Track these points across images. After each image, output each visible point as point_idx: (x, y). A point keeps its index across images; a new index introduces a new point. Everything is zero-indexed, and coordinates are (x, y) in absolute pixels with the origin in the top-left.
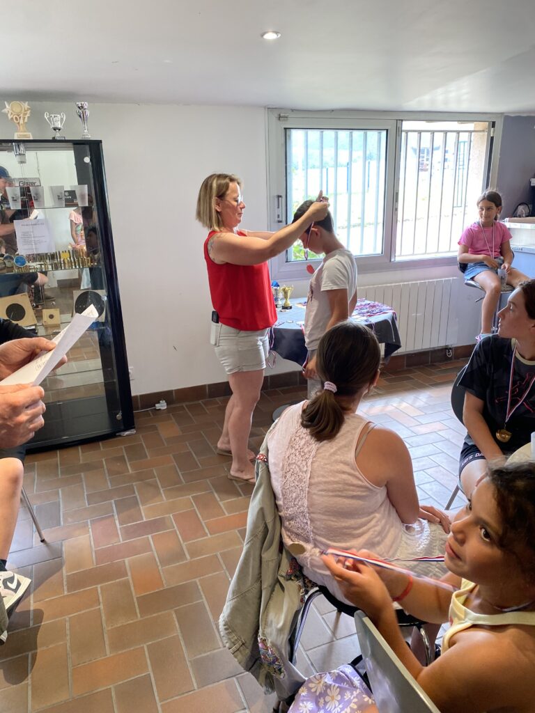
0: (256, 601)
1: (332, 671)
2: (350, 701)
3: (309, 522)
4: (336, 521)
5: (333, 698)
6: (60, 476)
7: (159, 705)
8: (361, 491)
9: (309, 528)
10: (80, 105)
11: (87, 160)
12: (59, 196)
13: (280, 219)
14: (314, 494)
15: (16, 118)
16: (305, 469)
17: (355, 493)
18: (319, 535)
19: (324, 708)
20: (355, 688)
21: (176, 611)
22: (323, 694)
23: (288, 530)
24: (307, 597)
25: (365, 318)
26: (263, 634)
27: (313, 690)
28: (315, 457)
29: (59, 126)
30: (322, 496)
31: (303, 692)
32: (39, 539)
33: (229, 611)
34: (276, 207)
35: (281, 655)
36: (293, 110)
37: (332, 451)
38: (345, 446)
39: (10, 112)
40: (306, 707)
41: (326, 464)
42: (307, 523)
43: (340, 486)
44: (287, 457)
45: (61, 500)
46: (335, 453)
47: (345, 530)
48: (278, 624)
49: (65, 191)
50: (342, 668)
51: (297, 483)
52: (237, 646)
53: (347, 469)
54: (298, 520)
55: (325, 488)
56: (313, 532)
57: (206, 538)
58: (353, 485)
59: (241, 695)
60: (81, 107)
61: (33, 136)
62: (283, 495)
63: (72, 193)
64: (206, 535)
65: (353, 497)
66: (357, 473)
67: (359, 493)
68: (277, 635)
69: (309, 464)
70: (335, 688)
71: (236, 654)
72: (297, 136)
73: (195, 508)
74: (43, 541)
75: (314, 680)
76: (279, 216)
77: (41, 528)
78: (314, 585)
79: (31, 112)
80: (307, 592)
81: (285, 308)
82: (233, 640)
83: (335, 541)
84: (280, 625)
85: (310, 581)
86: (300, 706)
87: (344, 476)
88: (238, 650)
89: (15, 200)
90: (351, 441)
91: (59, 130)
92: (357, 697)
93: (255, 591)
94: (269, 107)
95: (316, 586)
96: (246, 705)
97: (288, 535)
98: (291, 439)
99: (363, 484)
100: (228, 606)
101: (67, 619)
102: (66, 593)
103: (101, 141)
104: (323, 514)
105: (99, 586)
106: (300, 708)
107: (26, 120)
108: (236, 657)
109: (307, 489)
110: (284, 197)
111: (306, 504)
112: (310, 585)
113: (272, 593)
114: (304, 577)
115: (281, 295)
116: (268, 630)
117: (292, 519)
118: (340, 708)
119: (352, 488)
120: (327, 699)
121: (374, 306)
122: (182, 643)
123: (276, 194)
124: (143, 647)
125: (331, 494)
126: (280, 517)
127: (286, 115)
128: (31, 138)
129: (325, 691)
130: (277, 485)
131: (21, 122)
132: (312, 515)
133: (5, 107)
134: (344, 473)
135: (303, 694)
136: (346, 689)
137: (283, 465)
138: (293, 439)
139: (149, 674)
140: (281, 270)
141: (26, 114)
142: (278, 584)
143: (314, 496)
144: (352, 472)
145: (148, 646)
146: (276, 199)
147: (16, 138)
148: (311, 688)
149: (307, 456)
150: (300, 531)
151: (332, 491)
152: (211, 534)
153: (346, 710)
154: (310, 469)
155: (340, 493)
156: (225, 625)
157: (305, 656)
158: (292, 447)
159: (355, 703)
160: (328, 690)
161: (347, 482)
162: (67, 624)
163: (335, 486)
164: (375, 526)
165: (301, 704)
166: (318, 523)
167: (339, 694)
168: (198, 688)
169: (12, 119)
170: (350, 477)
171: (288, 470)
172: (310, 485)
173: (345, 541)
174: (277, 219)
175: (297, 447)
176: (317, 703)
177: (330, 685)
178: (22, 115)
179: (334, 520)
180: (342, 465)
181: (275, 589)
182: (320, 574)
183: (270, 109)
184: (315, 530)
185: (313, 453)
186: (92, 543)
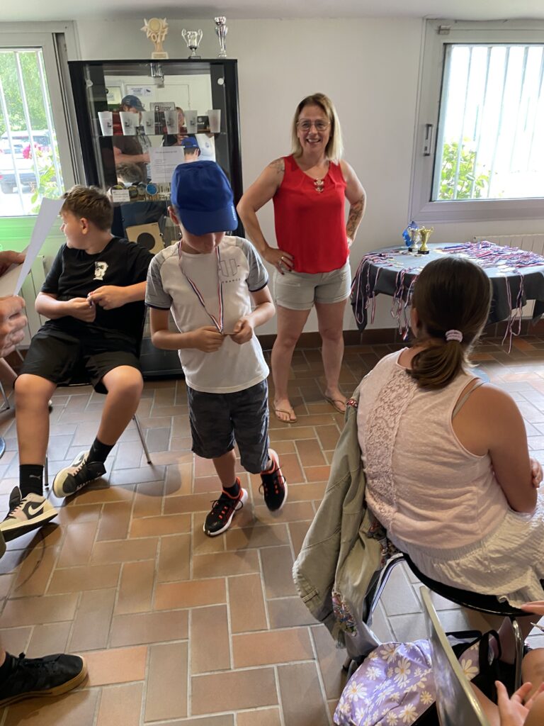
0: (333, 553)
1: (408, 643)
2: (418, 679)
3: (393, 484)
4: (422, 488)
5: (402, 671)
6: (175, 405)
7: (231, 636)
8: (455, 458)
9: (393, 489)
10: (218, 21)
11: (221, 81)
12: (191, 122)
13: (428, 152)
14: (400, 454)
15: (154, 36)
16: (392, 425)
17: (446, 460)
18: (404, 499)
19: (392, 678)
20: (429, 666)
21: (261, 551)
22: (394, 665)
23: (371, 489)
24: (389, 561)
25: (514, 269)
26: (338, 589)
27: (384, 658)
28: (404, 413)
29: (196, 45)
30: (409, 458)
31: (374, 657)
32: (146, 461)
33: (304, 559)
34: (425, 137)
35: (355, 613)
36: (456, 21)
37: (426, 408)
38: (441, 404)
39: (149, 29)
40: (373, 673)
41: (416, 423)
42: (390, 484)
43: (430, 449)
44: (374, 409)
45: (172, 428)
46: (427, 411)
47: (432, 499)
48: (354, 582)
49: (198, 117)
50: (418, 642)
51: (382, 439)
52: (311, 595)
53: (441, 431)
54: (381, 479)
55: (411, 449)
56: (397, 495)
57: (303, 484)
58: (445, 450)
59: (313, 645)
60: (220, 24)
61: (169, 55)
62: (367, 450)
63: (206, 119)
64: (304, 481)
65: (444, 464)
66: (451, 437)
67: (451, 460)
68: (353, 592)
69: (397, 420)
70: (406, 661)
71: (308, 603)
72: (459, 54)
73: (297, 453)
74: (149, 463)
75: (387, 648)
76: (426, 148)
77: (149, 451)
78: (397, 551)
79: (169, 31)
80: (389, 557)
81: (421, 252)
82: (306, 589)
83: (420, 508)
84: (357, 583)
85: (394, 546)
86: (367, 671)
87: (435, 439)
88: (311, 599)
89: (149, 126)
90: (450, 399)
91: (196, 48)
92: (426, 676)
93: (333, 542)
94: (427, 17)
95: (400, 552)
96: (316, 656)
97: (371, 495)
98: (382, 390)
99: (457, 450)
100: (303, 554)
101: (160, 538)
102: (162, 515)
103: (236, 61)
104: (408, 478)
105: (193, 513)
106: (367, 673)
107: (163, 39)
108: (308, 606)
109: (392, 448)
110: (435, 126)
111: (390, 464)
112: (393, 550)
113: (350, 549)
114: (388, 541)
115: (418, 238)
116: (343, 587)
117: (375, 478)
118: (407, 684)
119: (443, 453)
120: (397, 670)
121: (527, 256)
122: (262, 582)
123: (426, 123)
124: (224, 579)
125: (418, 456)
126: (365, 474)
127: (448, 27)
128: (167, 58)
129: (396, 662)
130: (362, 439)
131: (159, 41)
132: (396, 476)
133: (144, 25)
134: (436, 434)
135: (374, 659)
136: (417, 665)
137: (370, 418)
138: (383, 391)
139: (226, 606)
140: (422, 211)
141: (163, 32)
142: (358, 541)
143: (399, 457)
144: (446, 435)
145: (229, 579)
146: (425, 128)
147: (153, 58)
148: (383, 655)
149: (396, 411)
150: (382, 492)
151: (420, 454)
152: (308, 481)
153: (412, 686)
154: (397, 426)
155: (428, 457)
156: (298, 573)
157: (387, 621)
158: (382, 400)
159: (423, 682)
160: (399, 662)
161: (437, 445)
162: (159, 543)
163: (423, 448)
164: (470, 500)
165: (369, 669)
166: (403, 486)
167: (409, 668)
168: (271, 628)
169: (150, 37)
170: (442, 441)
171: (374, 424)
172: (396, 443)
173: (432, 510)
174: (423, 152)
175: (387, 400)
176: (386, 671)
177: (402, 657)
178: (159, 34)
179: (420, 485)
180: (434, 425)
181: (356, 546)
182: (405, 542)
183: (429, 20)
184: (399, 494)
185: (403, 409)
186: (194, 472)
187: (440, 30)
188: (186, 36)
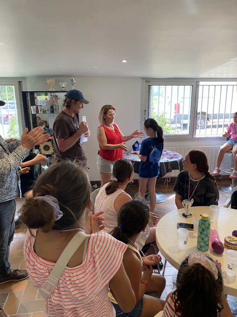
10: (71, 79)
16: (101, 202)
17: (110, 213)
34: (144, 115)
37: (109, 198)
44: (99, 197)
47: (107, 224)
55: (103, 209)
99: (113, 211)
109: (100, 208)
110: (148, 111)
127: (149, 80)
128: (54, 91)
133: (47, 80)
137: (97, 199)
138: (102, 192)
141: (53, 83)
146: (144, 111)
147: (50, 91)
149: (103, 198)
155: (106, 212)
161: (109, 209)
163: (106, 209)
169: (49, 84)
174: (144, 119)
183: (143, 78)
185: (105, 198)
187: (147, 81)
188: (61, 84)
